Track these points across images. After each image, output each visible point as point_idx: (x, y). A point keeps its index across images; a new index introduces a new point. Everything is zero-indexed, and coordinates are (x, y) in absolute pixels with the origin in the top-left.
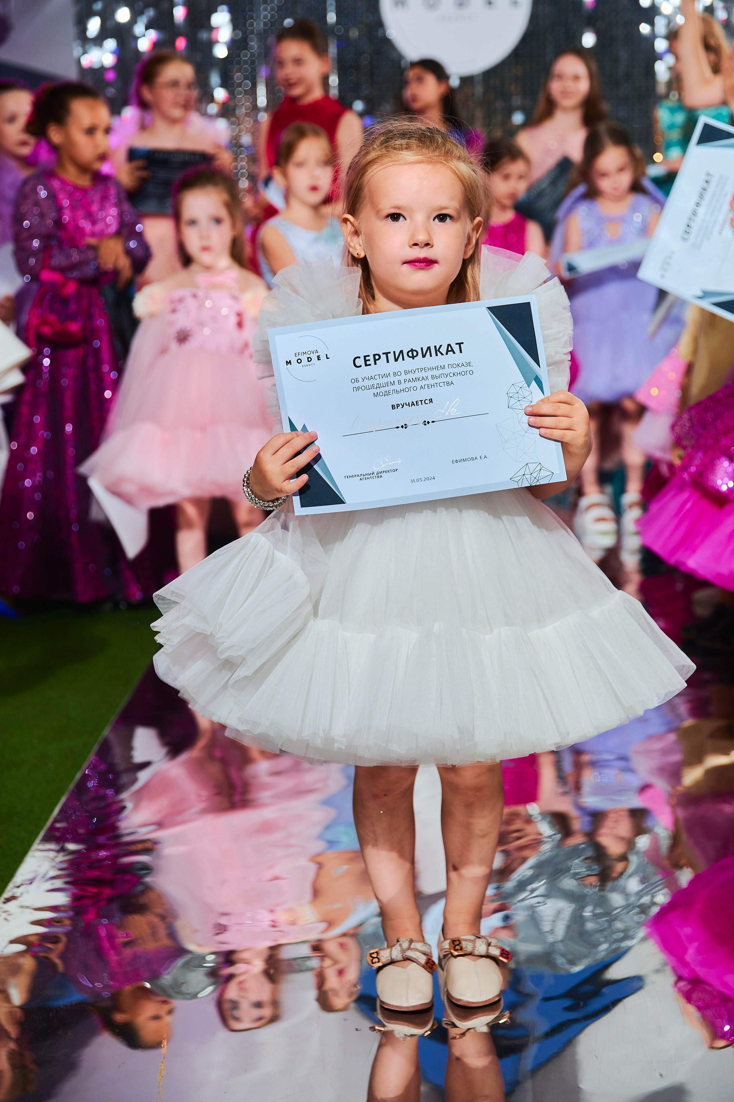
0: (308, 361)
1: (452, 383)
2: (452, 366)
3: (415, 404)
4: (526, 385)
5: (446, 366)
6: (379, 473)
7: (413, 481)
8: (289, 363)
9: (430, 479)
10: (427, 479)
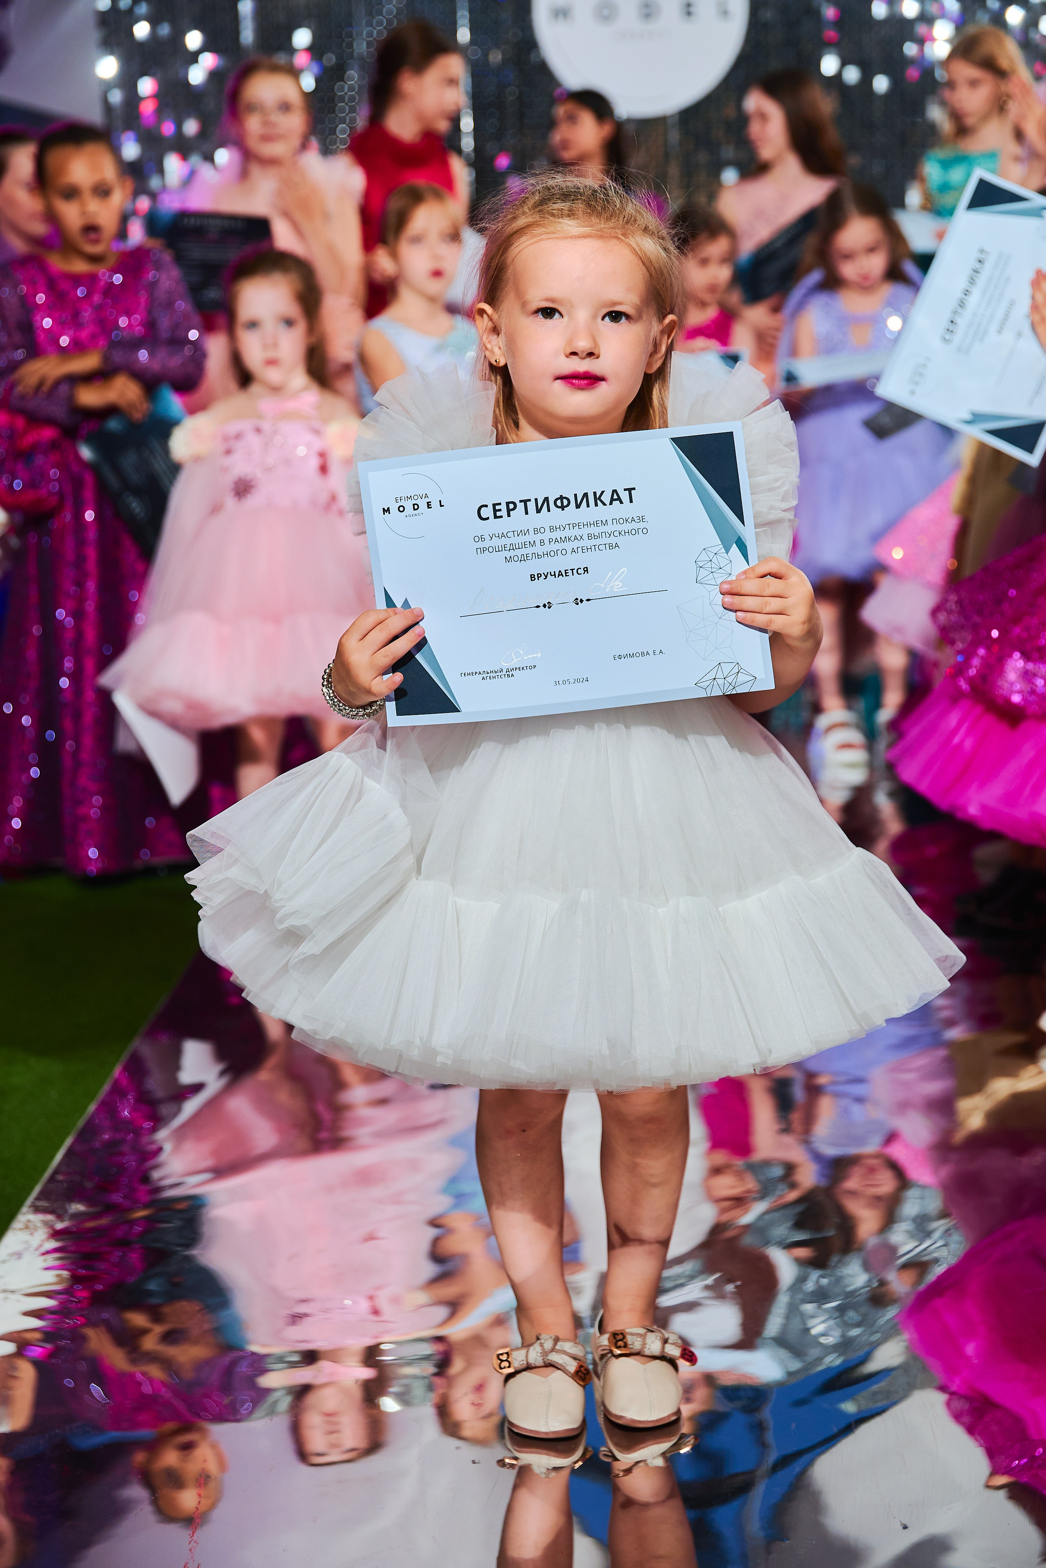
0: (414, 509)
1: (617, 546)
2: (618, 522)
3: (564, 574)
4: (723, 550)
5: (610, 522)
6: (510, 671)
7: (557, 683)
8: (386, 511)
9: (581, 681)
10: (577, 681)
